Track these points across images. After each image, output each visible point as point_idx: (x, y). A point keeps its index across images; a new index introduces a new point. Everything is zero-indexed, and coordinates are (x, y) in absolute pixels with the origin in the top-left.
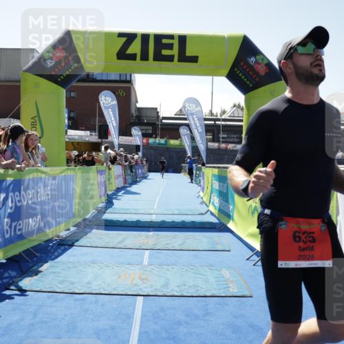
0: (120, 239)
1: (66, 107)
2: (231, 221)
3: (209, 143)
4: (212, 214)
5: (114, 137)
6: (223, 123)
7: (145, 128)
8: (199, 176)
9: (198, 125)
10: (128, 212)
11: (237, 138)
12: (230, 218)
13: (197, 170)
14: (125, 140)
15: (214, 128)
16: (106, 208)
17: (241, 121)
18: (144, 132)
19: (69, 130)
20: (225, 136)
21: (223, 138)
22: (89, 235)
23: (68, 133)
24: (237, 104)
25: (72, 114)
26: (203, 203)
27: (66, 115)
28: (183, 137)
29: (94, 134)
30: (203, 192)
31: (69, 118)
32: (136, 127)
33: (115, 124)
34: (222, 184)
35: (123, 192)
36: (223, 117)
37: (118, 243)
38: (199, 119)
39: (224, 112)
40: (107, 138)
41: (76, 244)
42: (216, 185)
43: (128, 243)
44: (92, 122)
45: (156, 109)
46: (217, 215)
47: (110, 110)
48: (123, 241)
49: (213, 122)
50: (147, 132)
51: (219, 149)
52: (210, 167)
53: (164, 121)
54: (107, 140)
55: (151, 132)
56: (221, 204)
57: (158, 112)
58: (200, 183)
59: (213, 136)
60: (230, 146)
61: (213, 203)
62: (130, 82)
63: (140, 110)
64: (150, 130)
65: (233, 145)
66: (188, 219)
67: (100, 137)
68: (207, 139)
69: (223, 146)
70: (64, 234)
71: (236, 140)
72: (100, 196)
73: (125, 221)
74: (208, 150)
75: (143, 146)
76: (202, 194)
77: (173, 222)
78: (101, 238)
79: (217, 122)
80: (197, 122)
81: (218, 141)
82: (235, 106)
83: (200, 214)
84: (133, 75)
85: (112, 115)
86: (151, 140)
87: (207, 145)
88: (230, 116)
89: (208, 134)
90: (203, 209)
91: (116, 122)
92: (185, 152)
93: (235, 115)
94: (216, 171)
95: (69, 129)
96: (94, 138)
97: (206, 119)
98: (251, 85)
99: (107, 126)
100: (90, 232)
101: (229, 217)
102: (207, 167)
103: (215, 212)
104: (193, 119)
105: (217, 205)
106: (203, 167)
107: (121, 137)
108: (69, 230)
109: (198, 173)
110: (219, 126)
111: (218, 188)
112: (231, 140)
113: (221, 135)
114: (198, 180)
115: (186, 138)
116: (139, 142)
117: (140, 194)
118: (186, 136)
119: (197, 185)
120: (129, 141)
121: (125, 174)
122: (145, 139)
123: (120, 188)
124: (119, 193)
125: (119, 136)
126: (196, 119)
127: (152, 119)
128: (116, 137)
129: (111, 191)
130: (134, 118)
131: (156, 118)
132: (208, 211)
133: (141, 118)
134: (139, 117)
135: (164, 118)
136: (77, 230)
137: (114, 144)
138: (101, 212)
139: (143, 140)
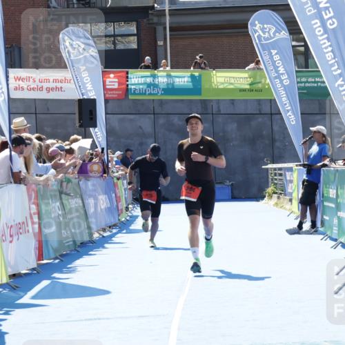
7: (110, 29)
8: (339, 207)
9: (322, 2)
14: (37, 82)
18: (108, 46)
28: (262, 55)
32: (71, 28)
50: (120, 47)
55: (133, 44)
64: (127, 35)
75: (107, 101)
86: (138, 78)
92: (273, 113)
107: (13, 73)
114: (336, 221)
115: (276, 58)
116: (89, 86)
117: (106, 292)
118: (274, 52)
119: (333, 243)
120: (52, 85)
121: (39, 218)
122: (113, 73)
123: (25, 274)
124: (22, 294)
125: (10, 70)
139: (108, 81)
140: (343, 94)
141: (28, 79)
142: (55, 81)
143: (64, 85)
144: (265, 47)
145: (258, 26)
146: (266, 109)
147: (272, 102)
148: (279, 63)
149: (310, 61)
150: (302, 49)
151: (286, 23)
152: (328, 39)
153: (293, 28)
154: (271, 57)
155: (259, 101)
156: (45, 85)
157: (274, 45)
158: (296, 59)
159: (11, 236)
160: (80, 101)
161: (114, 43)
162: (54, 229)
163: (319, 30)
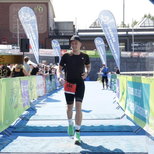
0: (44, 144)
2: (147, 124)
3: (122, 53)
4: (128, 118)
5: (35, 49)
6: (135, 33)
7: (63, 40)
8: (115, 83)
9: (112, 36)
10: (48, 118)
11: (148, 46)
12: (146, 122)
13: (112, 77)
14: (45, 52)
15: (126, 38)
16: (30, 115)
17: (153, 30)
18: (62, 44)
20: (137, 45)
21: (135, 47)
22: (15, 142)
24: (148, 15)
26: (119, 107)
28: (98, 48)
29: (15, 47)
30: (118, 97)
32: (54, 40)
33: (35, 38)
34: (136, 90)
35: (44, 99)
36: (135, 28)
37: (43, 148)
38: (113, 31)
39: (135, 23)
40: (29, 52)
41: (2, 151)
42: (131, 91)
43: (51, 148)
44: (13, 37)
45: (72, 22)
46: (133, 119)
47: (30, 25)
48: (46, 146)
49: (125, 33)
50: (65, 44)
51: (132, 57)
52: (124, 74)
53: (80, 34)
55: (68, 44)
57: (74, 26)
58: (115, 89)
59: (126, 45)
60: (142, 54)
61: (129, 108)
63: (57, 24)
64: (66, 42)
65: (144, 53)
66: (106, 123)
67: (22, 51)
68: (120, 48)
69: (136, 54)
71: (148, 49)
72: (24, 105)
73: (48, 127)
74: (122, 59)
76: (117, 100)
77: (92, 126)
78: (25, 145)
79: (129, 33)
80: (111, 33)
81: (131, 50)
82: (145, 16)
83: (117, 119)
85: (32, 30)
87: (120, 53)
88: (140, 27)
89: (121, 44)
90: (120, 113)
91: (36, 36)
93: (146, 25)
94: (130, 78)
96: (16, 51)
97: (119, 31)
99: (28, 40)
100: (16, 138)
101: (144, 120)
102: (121, 74)
103: (132, 116)
104: (108, 30)
105: (133, 110)
106: (118, 75)
107: (41, 50)
109: (113, 80)
110: (131, 36)
111: (133, 94)
113: (133, 45)
114: (114, 86)
116: (58, 53)
117: (60, 101)
118: (100, 47)
119: (113, 91)
120: (49, 53)
121: (45, 83)
122: (63, 50)
123: (42, 96)
124: (40, 101)
125: (40, 49)
126: (110, 30)
127: (69, 32)
128: (36, 50)
129: (34, 99)
130: (52, 32)
131: (72, 31)
132: (125, 115)
133: (59, 32)
134: (56, 31)
135: (80, 31)
136: (3, 137)
137: (34, 57)
138: (25, 119)
139: (62, 52)
140: (117, 57)
141: (44, 51)
142: (50, 52)
143: (52, 53)
146: (98, 60)
147: (100, 59)
148: (102, 50)
149: (109, 49)
150: (107, 46)
151: (104, 40)
152: (113, 44)
153: (105, 42)
154: (100, 48)
155: (97, 58)
156: (47, 53)
157: (100, 45)
158: (106, 49)
159: (39, 87)
160: (55, 57)
161: (64, 44)
162: (48, 86)
163: (111, 42)
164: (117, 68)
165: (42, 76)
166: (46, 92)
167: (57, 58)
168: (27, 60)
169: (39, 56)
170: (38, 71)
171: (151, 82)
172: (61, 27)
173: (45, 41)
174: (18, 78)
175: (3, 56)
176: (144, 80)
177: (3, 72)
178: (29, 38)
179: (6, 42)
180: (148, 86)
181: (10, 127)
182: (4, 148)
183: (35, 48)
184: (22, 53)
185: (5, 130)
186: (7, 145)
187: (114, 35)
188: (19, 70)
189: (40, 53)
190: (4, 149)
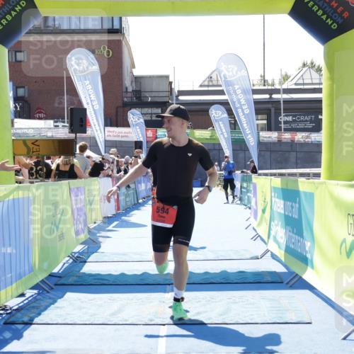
1: (11, 79)
2: (309, 269)
3: (261, 133)
4: (274, 257)
5: (97, 129)
6: (286, 96)
7: (150, 111)
8: (248, 191)
9: (243, 102)
10: (124, 258)
11: (311, 122)
12: (307, 264)
13: (243, 180)
14: (117, 133)
15: (269, 106)
16: (89, 253)
17: (319, 91)
18: (148, 118)
19: (16, 120)
20: (290, 119)
21: (286, 122)
22: (60, 302)
23: (16, 126)
24: (309, 62)
25: (21, 92)
26: (257, 237)
27: (11, 94)
28: (216, 125)
29: (60, 124)
30: (256, 217)
31: (16, 99)
32: (133, 111)
33: (97, 107)
34: (289, 204)
35: (116, 223)
36: (285, 86)
37: (113, 314)
38: (244, 92)
39: (286, 78)
40: (86, 133)
41: (36, 320)
42: (279, 205)
43: (130, 314)
44: (56, 105)
45: (167, 77)
46: (283, 259)
47: (87, 82)
48: (119, 311)
49: (267, 96)
50: (153, 119)
51: (280, 142)
52: (266, 175)
53: (181, 98)
54: (84, 135)
56: (289, 240)
57: (171, 83)
58: (249, 202)
59: (269, 120)
60: (300, 137)
61: (275, 238)
62: (119, 31)
63: (138, 80)
65: (304, 134)
66: (232, 267)
67: (72, 131)
68: (258, 125)
69: (287, 136)
70: (14, 303)
71: (310, 126)
72: (77, 233)
73: (123, 275)
74: (262, 145)
75: (147, 142)
76: (254, 223)
77: (206, 273)
78: (80, 308)
79: (275, 96)
80: (241, 97)
81: (278, 129)
82: (304, 65)
83: (252, 258)
84: (123, 19)
85: (91, 92)
86: (161, 132)
87: (259, 134)
88: (296, 84)
89: (260, 117)
90: (259, 248)
91: (99, 104)
92: (220, 149)
93: (306, 81)
94: (277, 182)
95: (16, 117)
96: (62, 131)
97: (255, 92)
98: (334, 26)
99: (86, 109)
100: (62, 297)
101: (305, 260)
102: (260, 175)
103: (281, 254)
104: (235, 91)
105: (283, 241)
106: (254, 176)
107: (108, 129)
108: (22, 295)
109: (245, 185)
110: (278, 102)
111: (283, 212)
112: (301, 126)
113: (282, 118)
114: (246, 197)
115: (222, 125)
116: (140, 136)
117: (145, 226)
118: (220, 123)
119: (245, 207)
120: (123, 135)
122: (151, 130)
123: (110, 217)
124: (108, 225)
125: (106, 128)
126: (239, 92)
127: (161, 94)
128: (100, 129)
129: (95, 223)
130: (129, 95)
131: (167, 94)
132: (267, 251)
133: (143, 94)
134: (138, 93)
135: (182, 93)
136: (38, 294)
137: (96, 141)
138: (79, 260)
139: (148, 133)
140: (251, 142)
141: (113, 132)
142: (125, 133)
143: (129, 135)
144: (216, 121)
145: (214, 112)
146: (217, 147)
147: (220, 144)
148: (223, 128)
149: (237, 127)
150: (233, 122)
151: (227, 110)
152: (245, 118)
153: (230, 112)
154: (219, 125)
155: (214, 144)
157: (221, 120)
158: (230, 127)
159: (105, 200)
160: (136, 142)
161: (151, 117)
162: (123, 197)
163: (241, 114)
164: (252, 162)
165: (110, 179)
166: (118, 209)
167: (138, 145)
168: (83, 149)
169: (106, 141)
170: (103, 170)
171: (317, 188)
172: (146, 86)
173: (117, 112)
174: (65, 183)
175: (37, 141)
176: (304, 185)
177: (37, 172)
178: (85, 106)
179: (42, 115)
180: (311, 196)
181: (51, 275)
182: (39, 314)
183: (97, 125)
184: (72, 136)
185: (42, 281)
186: (46, 308)
187: (247, 101)
188: (67, 168)
189: (106, 135)
190: (40, 317)
